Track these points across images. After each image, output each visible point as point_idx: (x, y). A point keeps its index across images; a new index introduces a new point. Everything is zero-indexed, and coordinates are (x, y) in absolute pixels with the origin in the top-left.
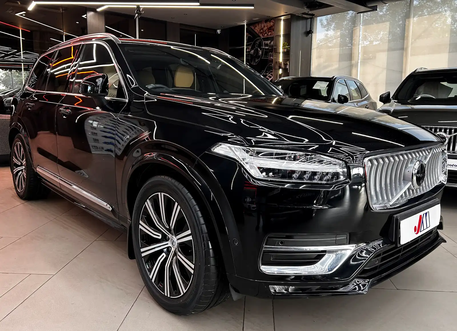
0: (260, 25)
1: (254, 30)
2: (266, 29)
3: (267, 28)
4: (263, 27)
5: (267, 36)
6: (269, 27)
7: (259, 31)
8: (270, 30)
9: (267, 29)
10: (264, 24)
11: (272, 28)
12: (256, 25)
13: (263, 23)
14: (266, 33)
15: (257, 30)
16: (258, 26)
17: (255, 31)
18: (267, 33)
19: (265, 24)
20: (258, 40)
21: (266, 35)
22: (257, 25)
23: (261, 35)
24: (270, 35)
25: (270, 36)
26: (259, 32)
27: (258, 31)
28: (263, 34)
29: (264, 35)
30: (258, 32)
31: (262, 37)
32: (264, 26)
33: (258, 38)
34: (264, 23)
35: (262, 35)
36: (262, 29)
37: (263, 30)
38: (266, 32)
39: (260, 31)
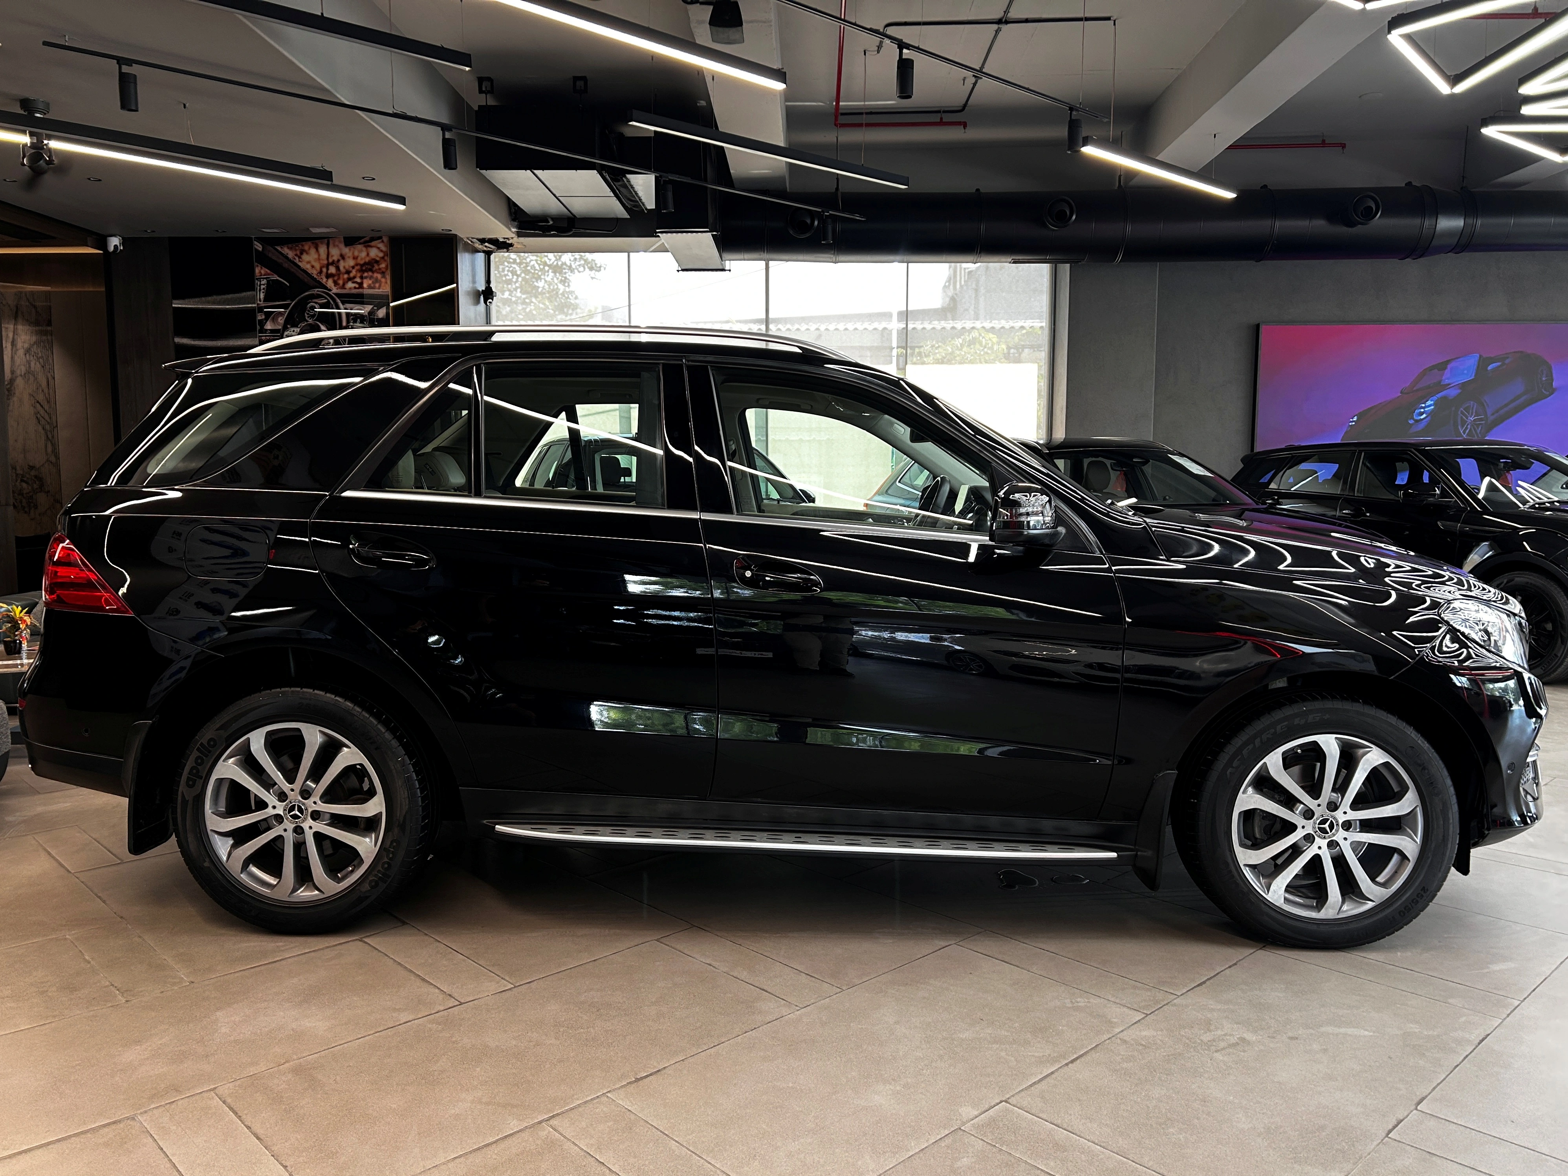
0: (323, 250)
1: (297, 260)
2: (353, 267)
3: (357, 265)
4: (335, 258)
5: (355, 288)
6: (362, 262)
7: (317, 266)
8: (366, 271)
9: (358, 267)
10: (340, 249)
11: (376, 267)
12: (306, 248)
13: (338, 246)
14: (349, 279)
15: (308, 262)
16: (313, 251)
17: (299, 267)
18: (358, 280)
19: (346, 251)
20: (319, 296)
21: (350, 285)
22: (309, 249)
23: (330, 283)
24: (370, 287)
25: (371, 291)
26: (321, 272)
27: (313, 267)
28: (341, 282)
29: (344, 284)
30: (314, 273)
31: (335, 290)
32: (343, 257)
33: (316, 291)
34: (342, 246)
35: (336, 283)
36: (335, 264)
37: (338, 268)
38: (352, 275)
39: (324, 270)
